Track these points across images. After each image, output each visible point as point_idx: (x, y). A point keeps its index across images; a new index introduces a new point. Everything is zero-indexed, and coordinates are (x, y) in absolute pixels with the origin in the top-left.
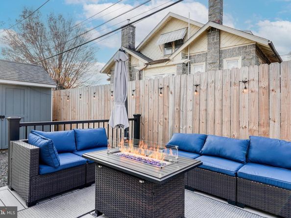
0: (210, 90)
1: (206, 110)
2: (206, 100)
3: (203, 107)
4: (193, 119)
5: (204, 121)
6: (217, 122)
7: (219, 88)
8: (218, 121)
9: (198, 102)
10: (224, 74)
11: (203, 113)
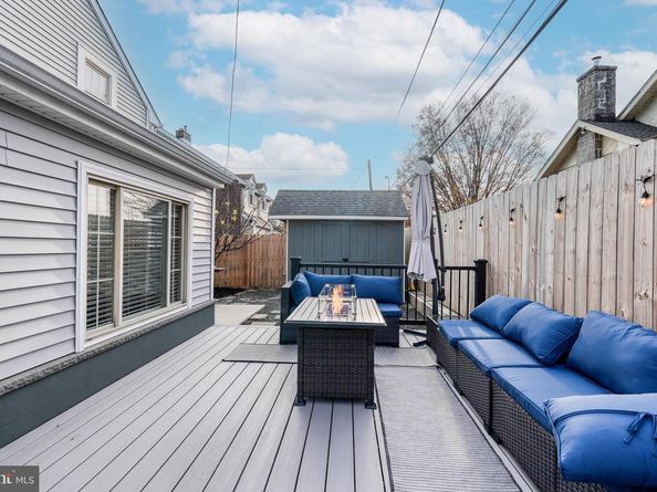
0: (583, 205)
1: (575, 252)
2: (576, 230)
3: (570, 247)
4: (555, 271)
5: (570, 276)
6: (592, 279)
7: (598, 199)
8: (594, 277)
9: (562, 235)
10: (608, 164)
11: (570, 257)
